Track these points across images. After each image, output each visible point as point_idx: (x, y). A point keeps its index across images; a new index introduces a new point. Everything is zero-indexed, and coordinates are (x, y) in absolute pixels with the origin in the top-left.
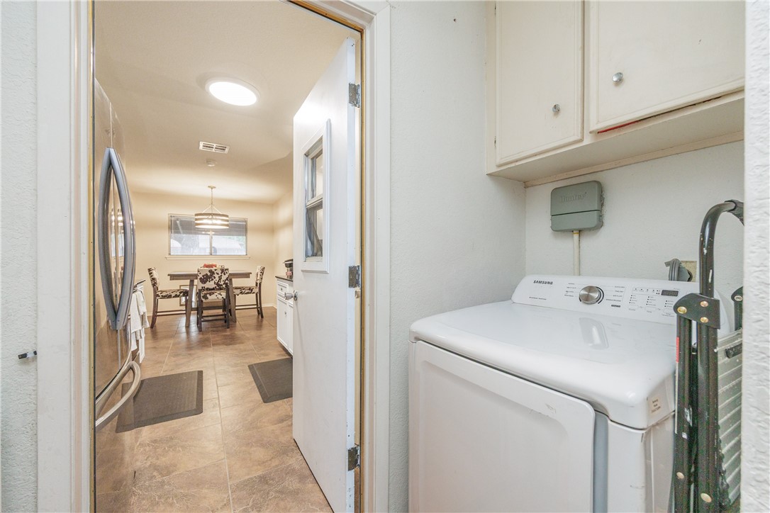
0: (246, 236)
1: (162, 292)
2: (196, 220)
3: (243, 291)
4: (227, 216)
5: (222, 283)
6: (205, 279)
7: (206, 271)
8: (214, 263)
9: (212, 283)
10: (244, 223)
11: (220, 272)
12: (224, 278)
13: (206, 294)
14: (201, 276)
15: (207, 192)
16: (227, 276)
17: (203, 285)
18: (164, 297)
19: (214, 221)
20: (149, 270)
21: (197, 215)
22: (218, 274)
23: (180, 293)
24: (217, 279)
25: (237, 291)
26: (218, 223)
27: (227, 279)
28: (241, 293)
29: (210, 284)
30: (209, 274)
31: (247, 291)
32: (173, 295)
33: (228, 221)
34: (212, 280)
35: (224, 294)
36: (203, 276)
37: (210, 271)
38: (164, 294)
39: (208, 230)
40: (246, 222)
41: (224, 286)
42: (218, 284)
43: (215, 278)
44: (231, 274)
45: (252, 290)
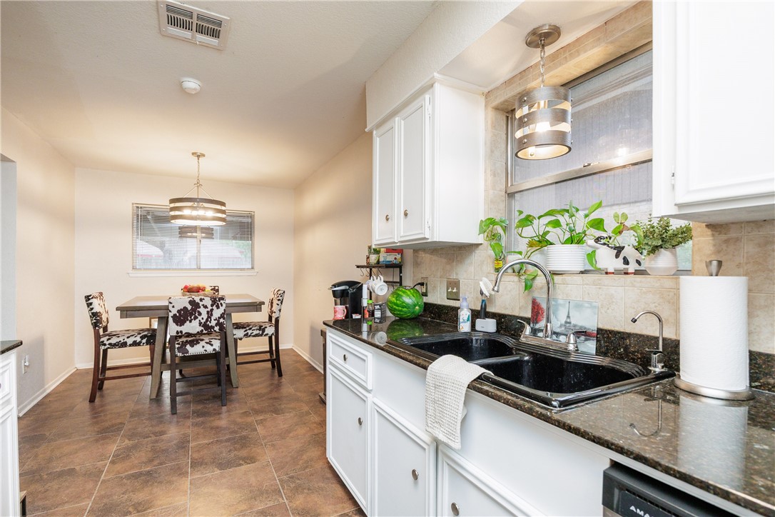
0: (251, 240)
1: (111, 335)
2: (173, 209)
3: (250, 332)
4: (223, 204)
5: (213, 323)
6: (182, 317)
7: (183, 302)
8: (201, 285)
9: (195, 323)
10: (249, 220)
11: (208, 302)
12: (217, 313)
13: (184, 344)
14: (174, 311)
15: (188, 165)
16: (221, 310)
17: (179, 329)
18: (113, 346)
19: (201, 213)
20: (88, 298)
21: (173, 201)
22: (206, 307)
23: (142, 338)
24: (205, 316)
26: (206, 216)
27: (222, 316)
28: (246, 335)
29: (192, 327)
30: (189, 307)
32: (130, 341)
33: (223, 212)
34: (196, 318)
35: (217, 345)
36: (179, 311)
37: (192, 302)
38: (114, 340)
39: (194, 229)
40: (252, 217)
41: (217, 329)
42: (205, 326)
43: (200, 314)
44: (228, 306)
45: (264, 331)
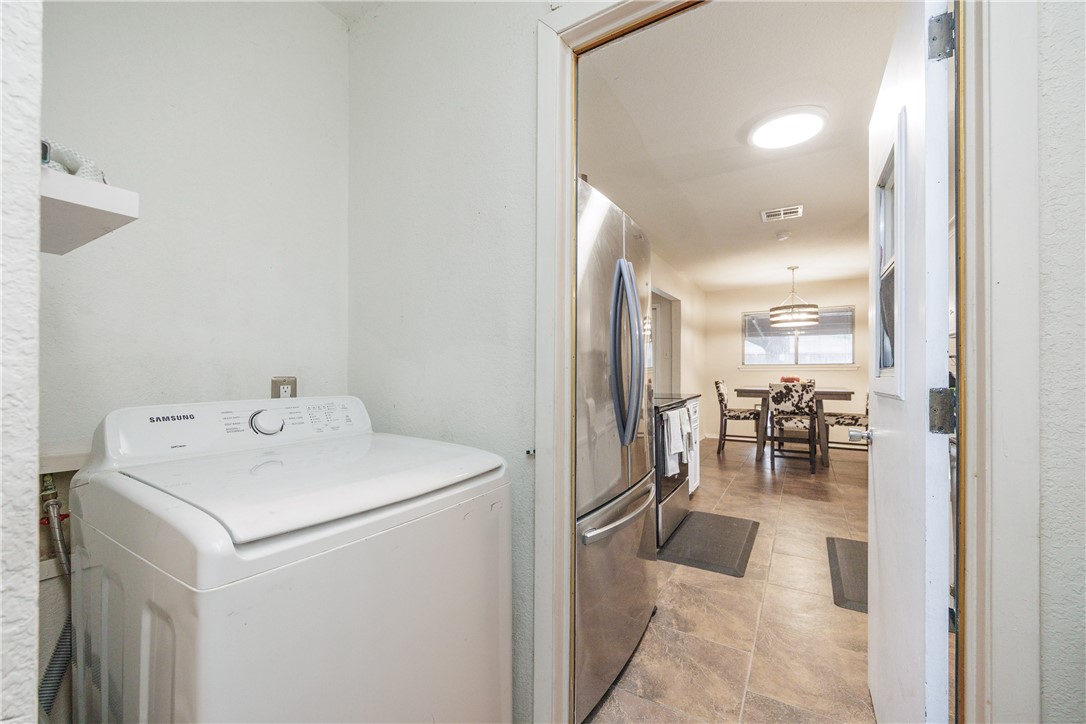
0: (852, 332)
1: (730, 411)
2: (772, 316)
3: (842, 420)
4: (816, 306)
5: (804, 405)
6: (779, 398)
7: (780, 387)
8: (796, 376)
9: (789, 404)
10: (850, 314)
11: (800, 389)
12: (807, 397)
13: (780, 419)
14: (773, 393)
15: (786, 276)
16: (811, 395)
17: (777, 407)
18: (731, 417)
19: (796, 316)
20: (716, 383)
21: (772, 310)
22: (797, 392)
23: (751, 414)
24: (796, 399)
25: (833, 420)
26: (802, 317)
27: (811, 400)
28: (838, 423)
29: (787, 406)
30: (784, 391)
31: (847, 421)
32: (742, 416)
33: (816, 313)
34: (789, 400)
35: (807, 422)
36: (777, 394)
37: (786, 387)
38: (732, 414)
39: (792, 329)
40: (852, 310)
41: (807, 410)
42: (797, 406)
43: (793, 397)
44: (816, 393)
45: (857, 421)
